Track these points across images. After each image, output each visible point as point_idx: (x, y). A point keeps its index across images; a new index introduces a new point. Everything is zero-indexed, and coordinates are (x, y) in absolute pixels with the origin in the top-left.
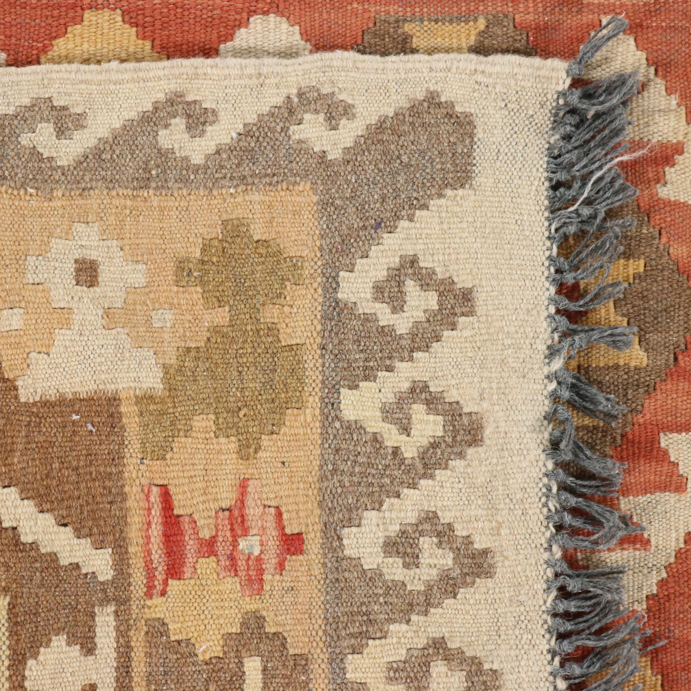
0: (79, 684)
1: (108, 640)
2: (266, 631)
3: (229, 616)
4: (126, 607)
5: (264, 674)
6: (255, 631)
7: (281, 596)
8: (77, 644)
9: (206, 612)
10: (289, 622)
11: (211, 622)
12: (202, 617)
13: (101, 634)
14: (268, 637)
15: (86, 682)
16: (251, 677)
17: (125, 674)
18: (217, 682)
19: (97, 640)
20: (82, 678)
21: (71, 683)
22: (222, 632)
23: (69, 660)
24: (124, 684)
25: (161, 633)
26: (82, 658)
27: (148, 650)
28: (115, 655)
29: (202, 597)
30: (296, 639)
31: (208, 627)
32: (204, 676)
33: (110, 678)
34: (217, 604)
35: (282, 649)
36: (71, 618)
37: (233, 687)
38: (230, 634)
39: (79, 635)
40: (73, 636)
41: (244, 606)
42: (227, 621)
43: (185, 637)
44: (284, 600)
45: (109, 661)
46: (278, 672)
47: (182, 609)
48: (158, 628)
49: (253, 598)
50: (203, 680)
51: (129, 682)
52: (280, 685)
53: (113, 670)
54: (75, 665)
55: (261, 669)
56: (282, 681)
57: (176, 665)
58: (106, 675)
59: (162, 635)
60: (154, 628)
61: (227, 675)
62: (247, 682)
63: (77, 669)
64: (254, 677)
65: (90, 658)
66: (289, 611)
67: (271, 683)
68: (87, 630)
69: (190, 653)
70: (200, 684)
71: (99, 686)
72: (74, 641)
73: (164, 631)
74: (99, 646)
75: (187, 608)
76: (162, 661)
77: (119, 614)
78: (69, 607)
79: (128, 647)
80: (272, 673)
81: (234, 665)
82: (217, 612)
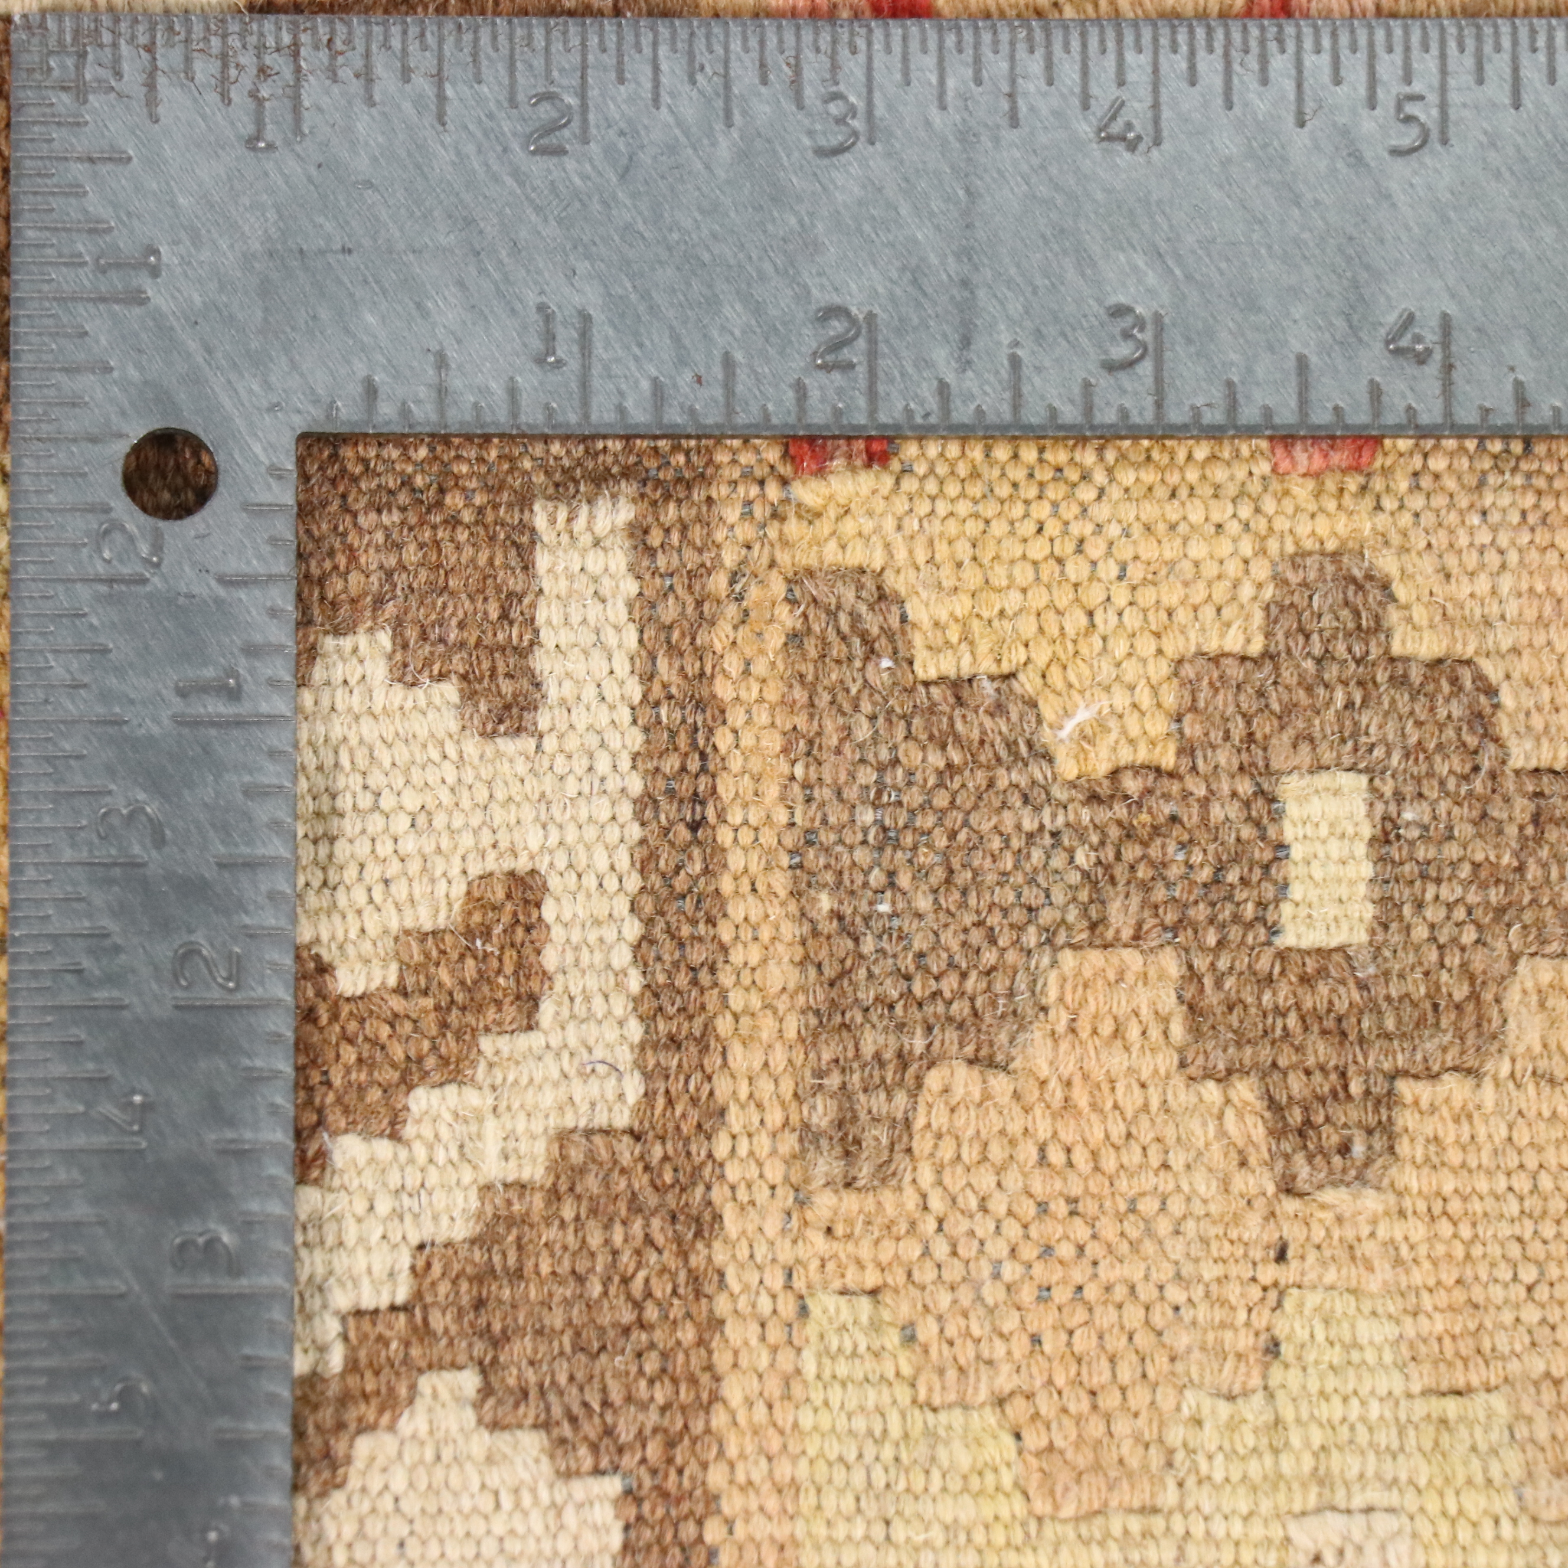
0: (455, 871)
1: (598, 663)
2: (1396, 649)
3: (1210, 569)
4: (688, 513)
5: (1382, 859)
6: (1340, 648)
7: (1472, 480)
8: (442, 676)
9: (1095, 549)
10: (1512, 609)
11: (1121, 597)
12: (1077, 569)
13: (565, 637)
14: (1399, 681)
15: (491, 864)
16: (1318, 874)
17: (683, 833)
18: (1146, 887)
19: (541, 662)
20: (467, 840)
21: (414, 867)
22: (1173, 646)
23: (402, 753)
24: (680, 883)
25: (867, 641)
26: (472, 746)
27: (801, 721)
28: (636, 739)
29: (1073, 475)
30: (1546, 693)
31: (1105, 620)
32: (1080, 858)
33: (610, 849)
34: (1149, 511)
35: (1472, 741)
36: (411, 554)
37: (1226, 914)
38: (1215, 660)
39: (453, 636)
40: (424, 637)
41: (1281, 524)
42: (1199, 594)
43: (987, 665)
44: (1488, 500)
45: (603, 765)
46: (1452, 851)
47: (973, 528)
48: (855, 618)
49: (1331, 485)
50: (1075, 877)
51: (706, 871)
52: (1460, 914)
53: (626, 810)
54: (432, 776)
55: (1367, 832)
56: (1472, 898)
57: (941, 800)
58: (591, 833)
59: (871, 653)
60: (832, 614)
61: (1197, 857)
62: (1296, 892)
63: (445, 797)
64: (1333, 869)
65: (508, 745)
66: (1513, 557)
67: (1419, 905)
68: (494, 614)
69: (1011, 745)
70: (1059, 896)
71: (554, 882)
72: (428, 663)
73: (888, 633)
74: (553, 692)
75: (998, 528)
76: (867, 776)
77: (655, 538)
78: (403, 498)
79: (700, 705)
80: (1421, 854)
81: (1234, 810)
82: (1148, 550)
